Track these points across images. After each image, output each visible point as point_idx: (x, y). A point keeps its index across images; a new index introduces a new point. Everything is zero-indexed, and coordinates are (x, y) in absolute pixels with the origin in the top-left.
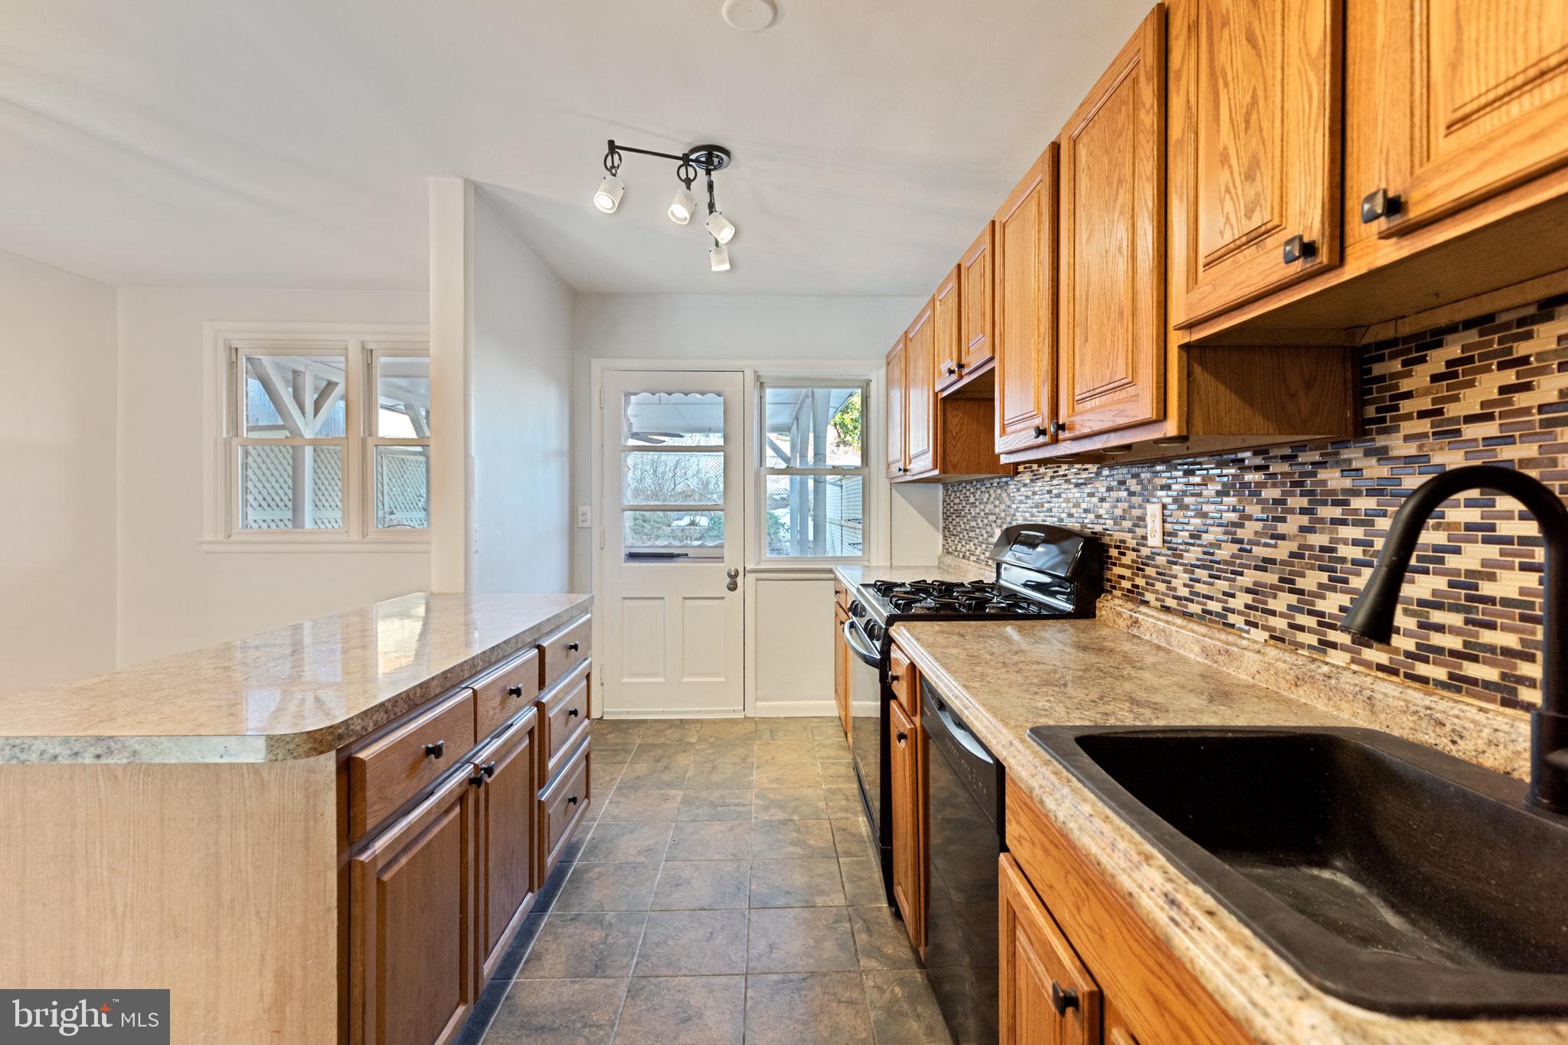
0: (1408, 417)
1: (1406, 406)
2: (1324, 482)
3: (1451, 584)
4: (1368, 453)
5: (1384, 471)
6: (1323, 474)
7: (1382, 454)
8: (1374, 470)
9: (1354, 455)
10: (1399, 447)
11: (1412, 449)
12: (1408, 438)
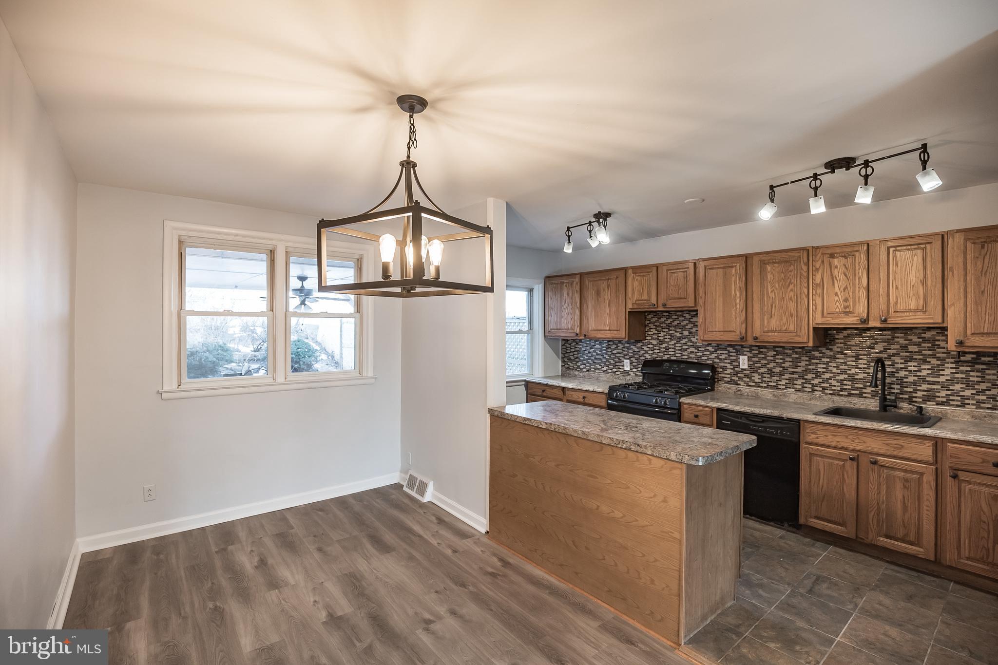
0: (838, 343)
1: (837, 341)
2: (814, 355)
3: (848, 376)
4: (827, 349)
5: (832, 353)
6: (813, 353)
7: (831, 350)
8: (829, 353)
9: (824, 350)
10: (835, 349)
11: (839, 350)
12: (837, 347)
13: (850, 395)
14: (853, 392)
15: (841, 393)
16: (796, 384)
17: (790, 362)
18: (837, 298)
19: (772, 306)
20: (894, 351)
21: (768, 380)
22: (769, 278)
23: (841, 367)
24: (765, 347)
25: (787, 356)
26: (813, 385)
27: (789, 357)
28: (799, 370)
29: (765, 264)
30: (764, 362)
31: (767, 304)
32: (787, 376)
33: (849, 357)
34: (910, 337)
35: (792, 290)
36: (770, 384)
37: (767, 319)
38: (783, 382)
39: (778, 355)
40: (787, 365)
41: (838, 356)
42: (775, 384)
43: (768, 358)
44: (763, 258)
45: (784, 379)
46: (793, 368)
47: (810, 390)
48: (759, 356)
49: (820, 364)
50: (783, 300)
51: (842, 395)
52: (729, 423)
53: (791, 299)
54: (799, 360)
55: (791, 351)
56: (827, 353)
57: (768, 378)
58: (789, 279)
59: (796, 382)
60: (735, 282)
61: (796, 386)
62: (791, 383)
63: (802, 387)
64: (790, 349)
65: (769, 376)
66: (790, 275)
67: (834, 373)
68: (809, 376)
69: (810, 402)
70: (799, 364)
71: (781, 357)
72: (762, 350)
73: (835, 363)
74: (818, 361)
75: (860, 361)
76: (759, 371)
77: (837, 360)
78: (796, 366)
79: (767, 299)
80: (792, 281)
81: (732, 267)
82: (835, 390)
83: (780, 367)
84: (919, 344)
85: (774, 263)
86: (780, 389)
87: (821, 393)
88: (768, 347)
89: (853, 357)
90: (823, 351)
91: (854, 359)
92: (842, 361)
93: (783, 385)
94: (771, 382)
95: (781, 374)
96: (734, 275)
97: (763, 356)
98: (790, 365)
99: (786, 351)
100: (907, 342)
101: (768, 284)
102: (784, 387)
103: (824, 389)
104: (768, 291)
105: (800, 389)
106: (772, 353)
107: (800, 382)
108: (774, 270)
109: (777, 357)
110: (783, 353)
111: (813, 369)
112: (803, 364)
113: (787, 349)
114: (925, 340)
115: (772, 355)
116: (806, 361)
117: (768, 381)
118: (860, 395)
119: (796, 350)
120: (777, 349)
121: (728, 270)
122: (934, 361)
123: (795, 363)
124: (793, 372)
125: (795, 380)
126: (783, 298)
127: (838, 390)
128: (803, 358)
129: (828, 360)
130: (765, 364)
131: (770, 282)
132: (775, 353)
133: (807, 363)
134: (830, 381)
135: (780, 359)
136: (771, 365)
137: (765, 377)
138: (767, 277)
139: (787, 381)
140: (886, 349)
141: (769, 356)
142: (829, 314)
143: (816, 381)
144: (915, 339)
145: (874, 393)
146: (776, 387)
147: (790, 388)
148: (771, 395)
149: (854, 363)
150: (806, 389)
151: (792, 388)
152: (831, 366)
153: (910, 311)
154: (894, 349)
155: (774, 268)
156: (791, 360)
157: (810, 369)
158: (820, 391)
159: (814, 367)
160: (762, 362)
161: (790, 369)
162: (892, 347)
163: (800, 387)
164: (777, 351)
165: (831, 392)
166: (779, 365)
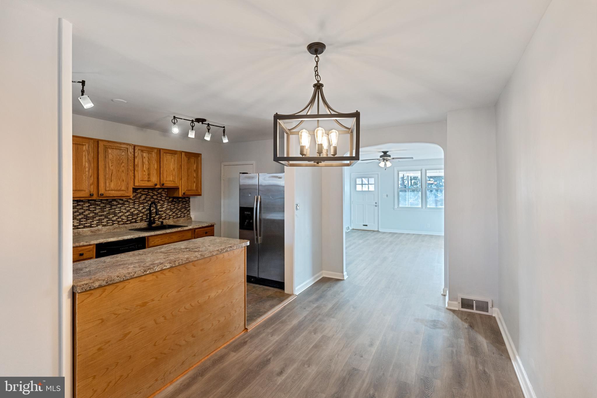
13: (131, 222)
14: (132, 221)
15: (127, 222)
16: (103, 222)
17: (99, 209)
18: (145, 173)
19: (112, 175)
20: (149, 199)
21: (85, 222)
22: (110, 157)
23: (127, 209)
24: (82, 201)
25: (97, 205)
26: (113, 221)
27: (98, 206)
28: (105, 213)
29: (107, 148)
30: (81, 211)
31: (109, 173)
32: (97, 218)
33: (131, 203)
34: (154, 192)
35: (123, 166)
36: (86, 225)
37: (109, 182)
38: (95, 222)
39: (92, 206)
40: (97, 211)
41: (125, 203)
42: (89, 225)
43: (84, 208)
44: (106, 144)
45: (95, 220)
46: (101, 213)
47: (111, 224)
48: (77, 207)
49: (117, 208)
50: (119, 172)
51: (127, 224)
52: (106, 251)
53: (123, 171)
54: (104, 207)
55: (100, 203)
56: (120, 202)
57: (84, 221)
58: (122, 160)
59: (103, 221)
60: (85, 156)
61: (103, 223)
62: (100, 222)
63: (107, 223)
64: (99, 201)
65: (85, 220)
66: (123, 158)
67: (124, 212)
68: (111, 216)
69: (114, 231)
70: (105, 210)
71: (94, 207)
72: (79, 203)
73: (124, 207)
74: (115, 207)
75: (135, 205)
76: (77, 218)
77: (125, 205)
78: (103, 211)
79: (109, 170)
80: (124, 161)
81: (83, 145)
82: (124, 221)
83: (93, 213)
84: (157, 195)
85: (113, 149)
86: (93, 227)
87: (117, 224)
88: (84, 201)
89: (132, 203)
90: (118, 201)
91: (133, 204)
92: (127, 205)
93: (95, 224)
94: (87, 224)
95: (93, 217)
96: (84, 151)
97: (81, 207)
98: (99, 211)
99: (97, 203)
100: (153, 195)
101: (109, 161)
102: (95, 225)
103: (119, 222)
104: (109, 165)
105: (106, 224)
106: (87, 205)
107: (105, 220)
108: (113, 153)
109: (91, 207)
110: (95, 204)
111: (113, 212)
112: (107, 209)
113: (97, 201)
114: (159, 194)
115: (88, 206)
116: (109, 207)
117: (84, 224)
118: (136, 222)
119: (103, 201)
120: (90, 202)
121: (80, 147)
122: (162, 202)
123: (102, 209)
124: (101, 215)
125: (102, 220)
126: (118, 170)
127: (125, 221)
128: (107, 206)
129: (121, 206)
130: (82, 212)
131: (110, 160)
132: (89, 204)
133: (110, 208)
134: (122, 217)
135: (93, 208)
136: (87, 213)
137: (82, 221)
138: (108, 156)
139: (98, 221)
140: (146, 198)
141: (85, 207)
142: (141, 181)
143: (115, 218)
144: (156, 193)
145: (141, 220)
146: (91, 226)
147: (99, 225)
148: (89, 232)
149: (133, 206)
150: (109, 224)
151: (101, 225)
152: (122, 209)
153: (170, 181)
154: (149, 198)
155: (113, 152)
156: (100, 208)
157: (111, 212)
158: (116, 223)
159: (113, 211)
160: (80, 211)
161: (99, 214)
162: (148, 197)
163: (106, 223)
164: (91, 203)
165: (122, 223)
166: (92, 212)
